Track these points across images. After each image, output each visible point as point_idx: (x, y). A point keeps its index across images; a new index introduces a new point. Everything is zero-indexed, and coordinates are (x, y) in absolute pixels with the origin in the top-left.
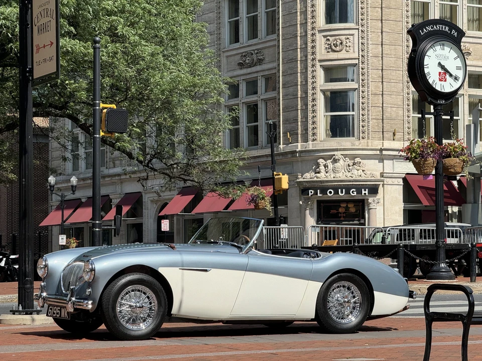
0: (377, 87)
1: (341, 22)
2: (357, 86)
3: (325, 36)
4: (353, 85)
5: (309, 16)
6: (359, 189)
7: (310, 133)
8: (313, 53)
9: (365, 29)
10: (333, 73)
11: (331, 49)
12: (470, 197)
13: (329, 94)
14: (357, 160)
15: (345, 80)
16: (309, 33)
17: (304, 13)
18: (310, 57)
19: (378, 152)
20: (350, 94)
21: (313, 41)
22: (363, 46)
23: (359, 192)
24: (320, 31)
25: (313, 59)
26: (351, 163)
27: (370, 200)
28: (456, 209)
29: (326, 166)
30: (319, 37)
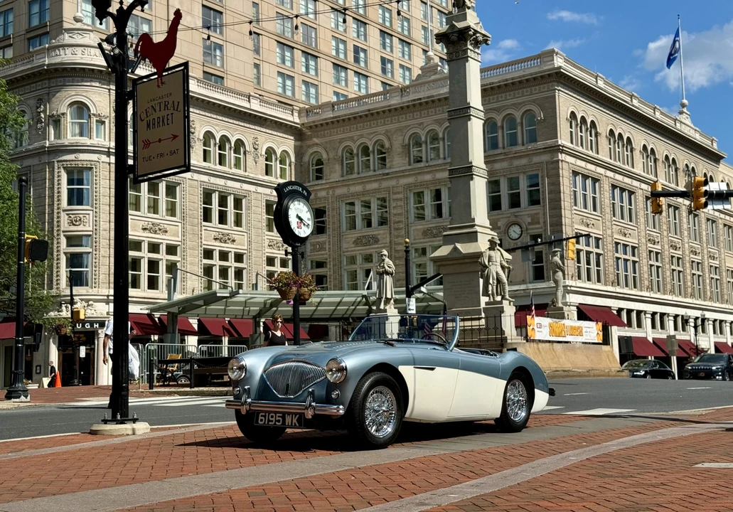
0: (106, 251)
1: (78, 204)
2: (90, 250)
3: (67, 214)
4: (88, 249)
5: (56, 200)
6: (92, 323)
7: (55, 283)
8: (58, 226)
9: (98, 210)
10: (73, 240)
11: (72, 223)
12: (170, 329)
13: (69, 255)
14: (91, 303)
15: (81, 246)
16: (56, 211)
17: (52, 197)
18: (56, 229)
19: (106, 298)
20: (85, 256)
21: (58, 217)
22: (96, 223)
23: (92, 326)
24: (64, 211)
25: (58, 230)
26: (86, 305)
27: (100, 331)
28: (156, 337)
29: (66, 307)
30: (63, 215)
